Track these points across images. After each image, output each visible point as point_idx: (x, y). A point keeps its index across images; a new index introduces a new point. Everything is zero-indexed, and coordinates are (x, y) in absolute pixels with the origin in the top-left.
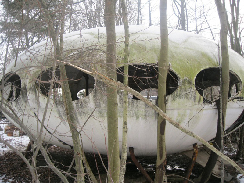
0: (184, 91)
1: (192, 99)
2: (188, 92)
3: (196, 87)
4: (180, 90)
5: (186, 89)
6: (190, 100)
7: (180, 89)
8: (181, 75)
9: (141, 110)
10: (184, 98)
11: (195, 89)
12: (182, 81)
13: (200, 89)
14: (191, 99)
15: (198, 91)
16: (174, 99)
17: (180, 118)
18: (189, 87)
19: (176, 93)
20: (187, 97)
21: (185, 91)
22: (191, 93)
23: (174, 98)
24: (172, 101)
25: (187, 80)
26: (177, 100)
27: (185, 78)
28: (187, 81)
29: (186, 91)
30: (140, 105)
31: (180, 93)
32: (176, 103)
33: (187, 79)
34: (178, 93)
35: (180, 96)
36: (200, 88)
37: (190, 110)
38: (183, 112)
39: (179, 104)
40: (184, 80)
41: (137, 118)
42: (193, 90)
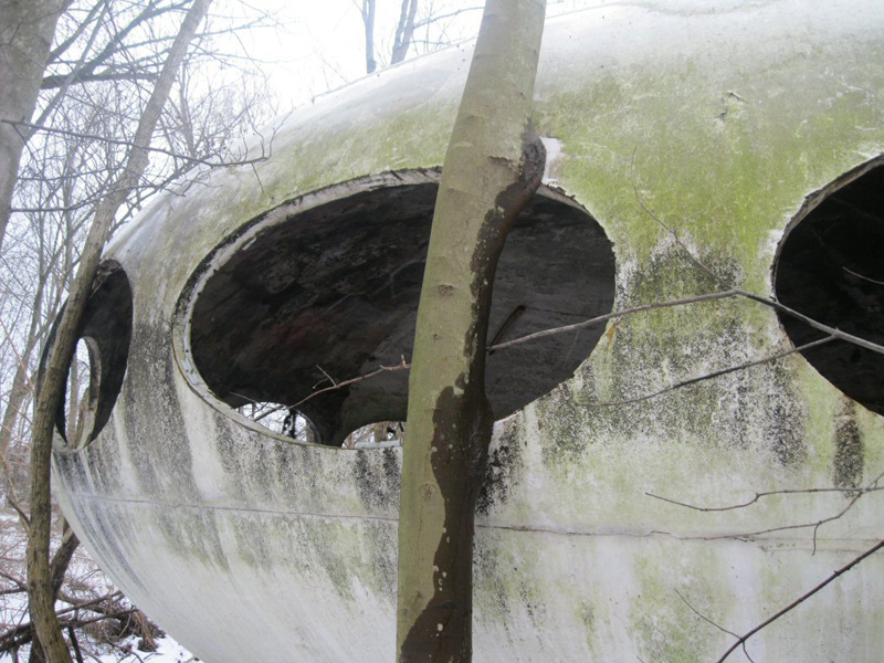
0: (656, 363)
1: (756, 435)
2: (703, 369)
3: (784, 318)
4: (621, 358)
5: (672, 342)
6: (738, 454)
7: (617, 349)
8: (634, 219)
9: (347, 525)
10: (659, 428)
11: (775, 335)
12: (639, 276)
13: (838, 341)
14: (742, 442)
15: (813, 357)
16: (566, 441)
17: (672, 620)
18: (706, 323)
19: (576, 383)
20: (698, 424)
21: (665, 363)
22: (731, 383)
23: (566, 431)
24: (550, 456)
25: (687, 257)
26: (602, 447)
27: (665, 243)
28: (681, 274)
29: (676, 365)
30: (329, 486)
31: (617, 382)
32: (590, 477)
33: (692, 250)
34: (603, 382)
35: (620, 413)
36: (836, 332)
37: (753, 548)
38: (684, 562)
39: (621, 484)
40: (657, 266)
41: (336, 582)
42: (750, 352)
